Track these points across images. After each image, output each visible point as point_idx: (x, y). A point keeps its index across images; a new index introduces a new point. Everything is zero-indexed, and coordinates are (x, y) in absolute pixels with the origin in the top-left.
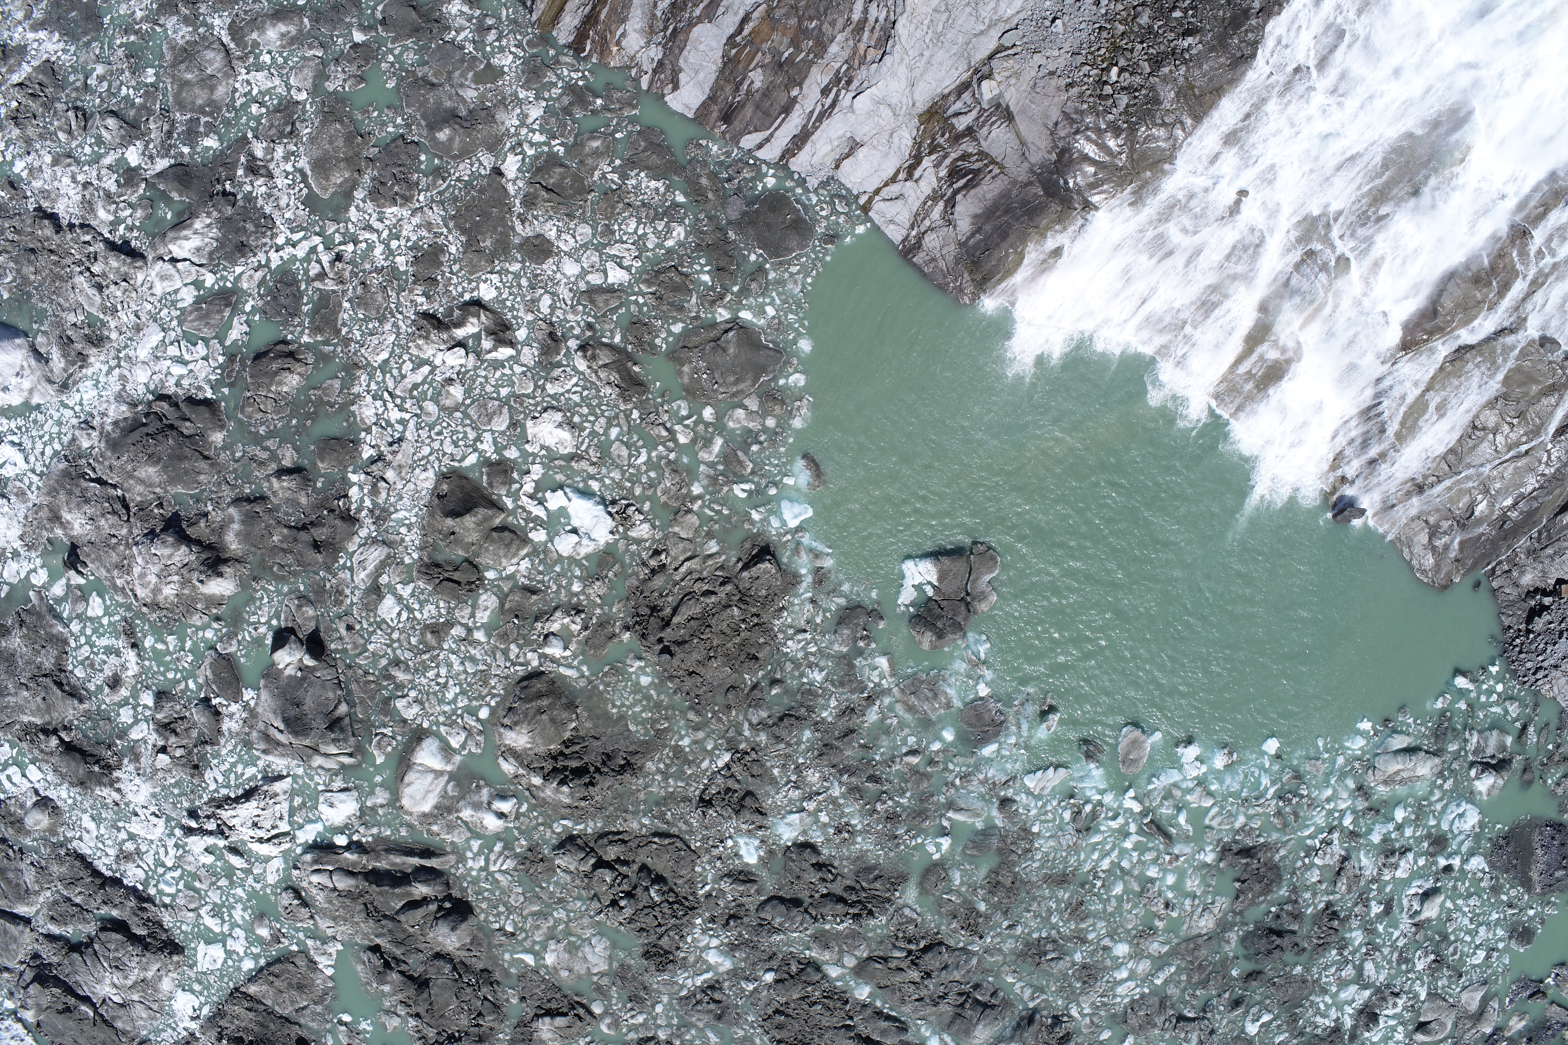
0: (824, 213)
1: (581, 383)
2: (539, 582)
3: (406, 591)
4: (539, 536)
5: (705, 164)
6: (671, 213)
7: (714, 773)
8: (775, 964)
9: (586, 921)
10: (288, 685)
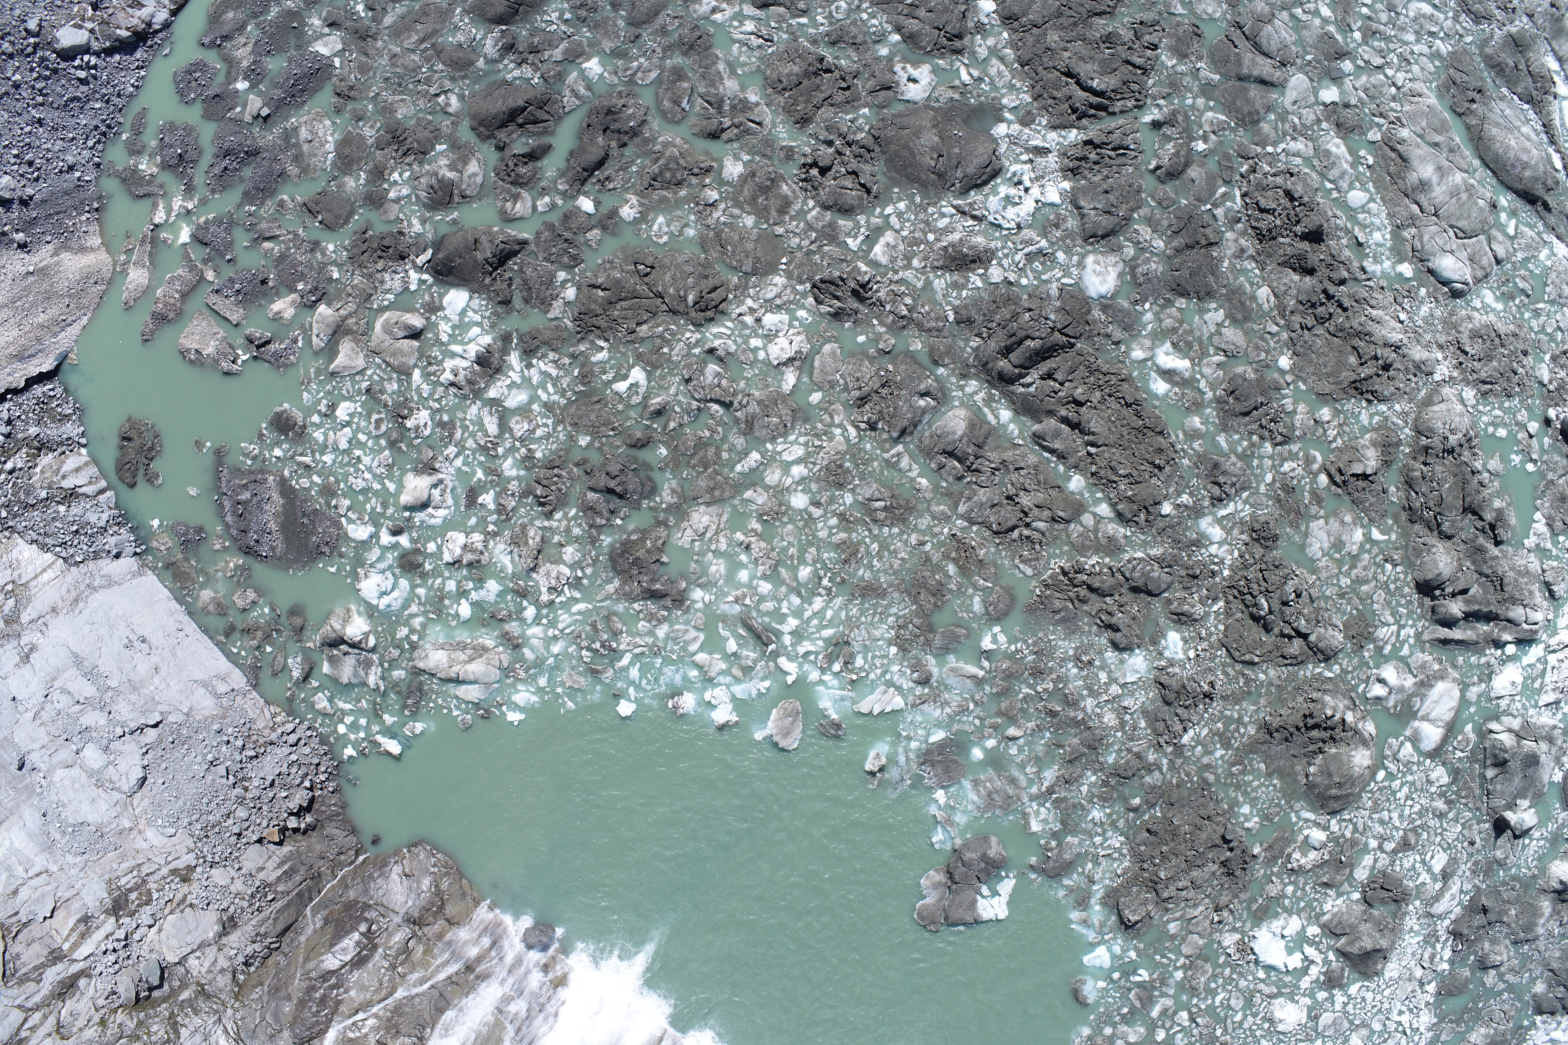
3: (1425, 877)
4: (1313, 930)
8: (1160, 523)
9: (1323, 575)
10: (1528, 791)
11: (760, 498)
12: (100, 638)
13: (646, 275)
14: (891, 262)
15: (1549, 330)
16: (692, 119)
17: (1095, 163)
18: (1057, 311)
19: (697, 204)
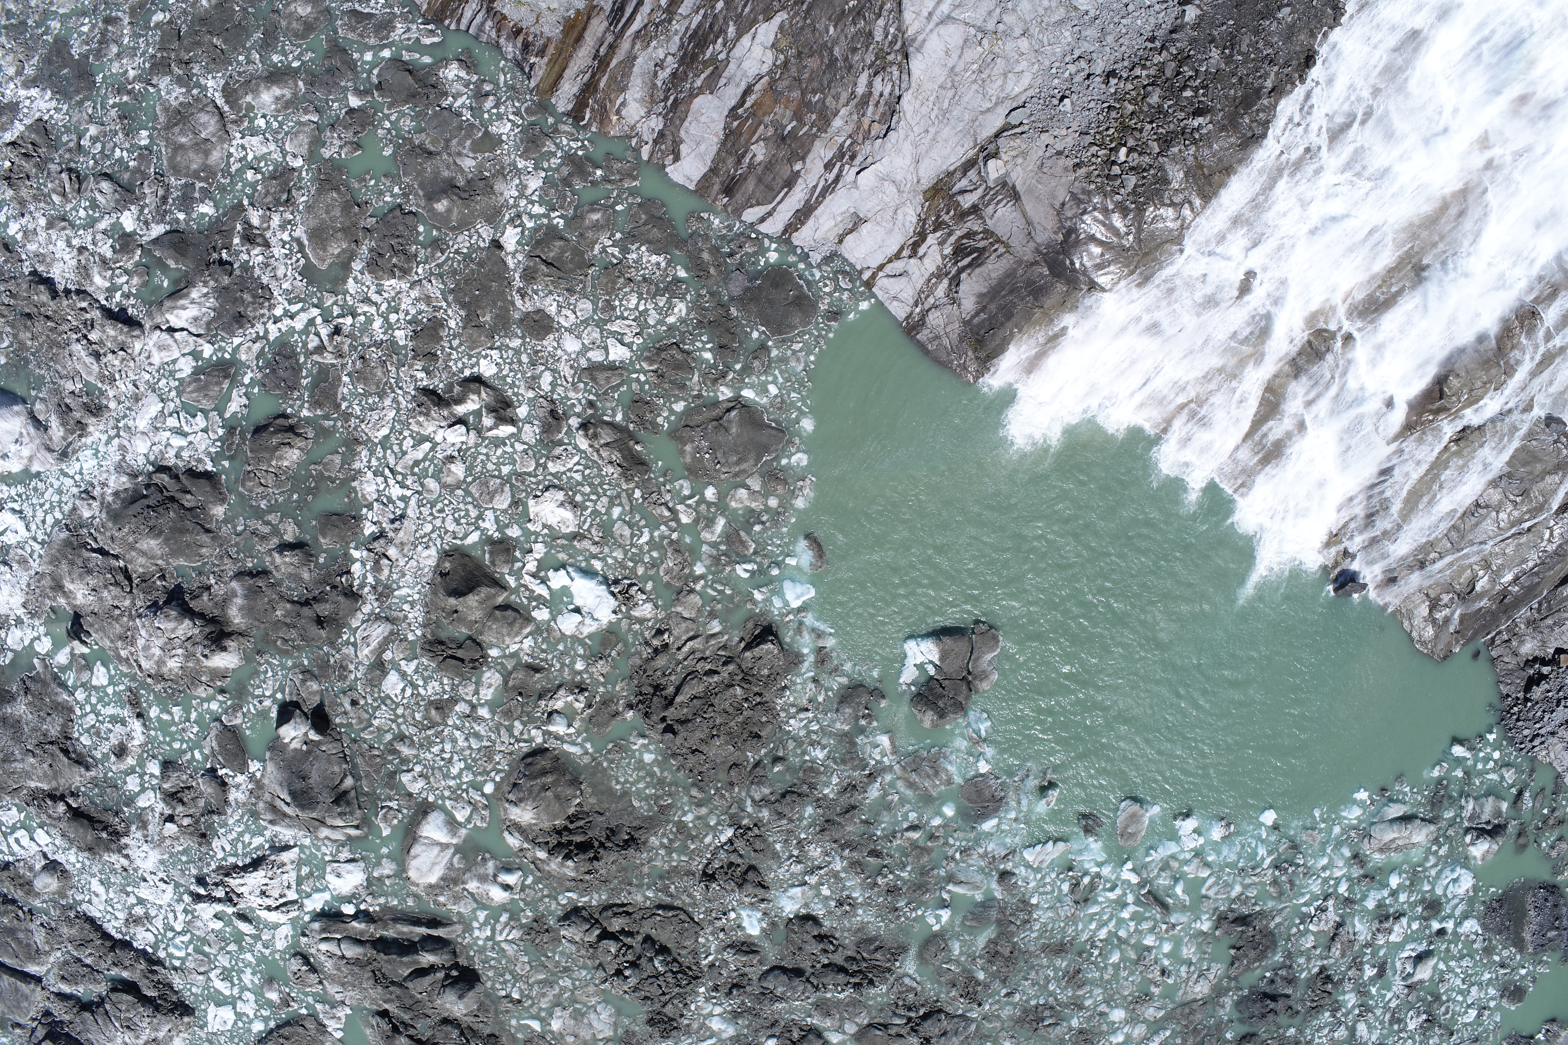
0: (827, 290)
1: (583, 462)
2: (542, 660)
3: (409, 668)
4: (542, 615)
5: (706, 238)
6: (673, 288)
7: (717, 848)
8: (777, 1030)
9: (591, 989)
10: (294, 758)
11: (1151, 1012)
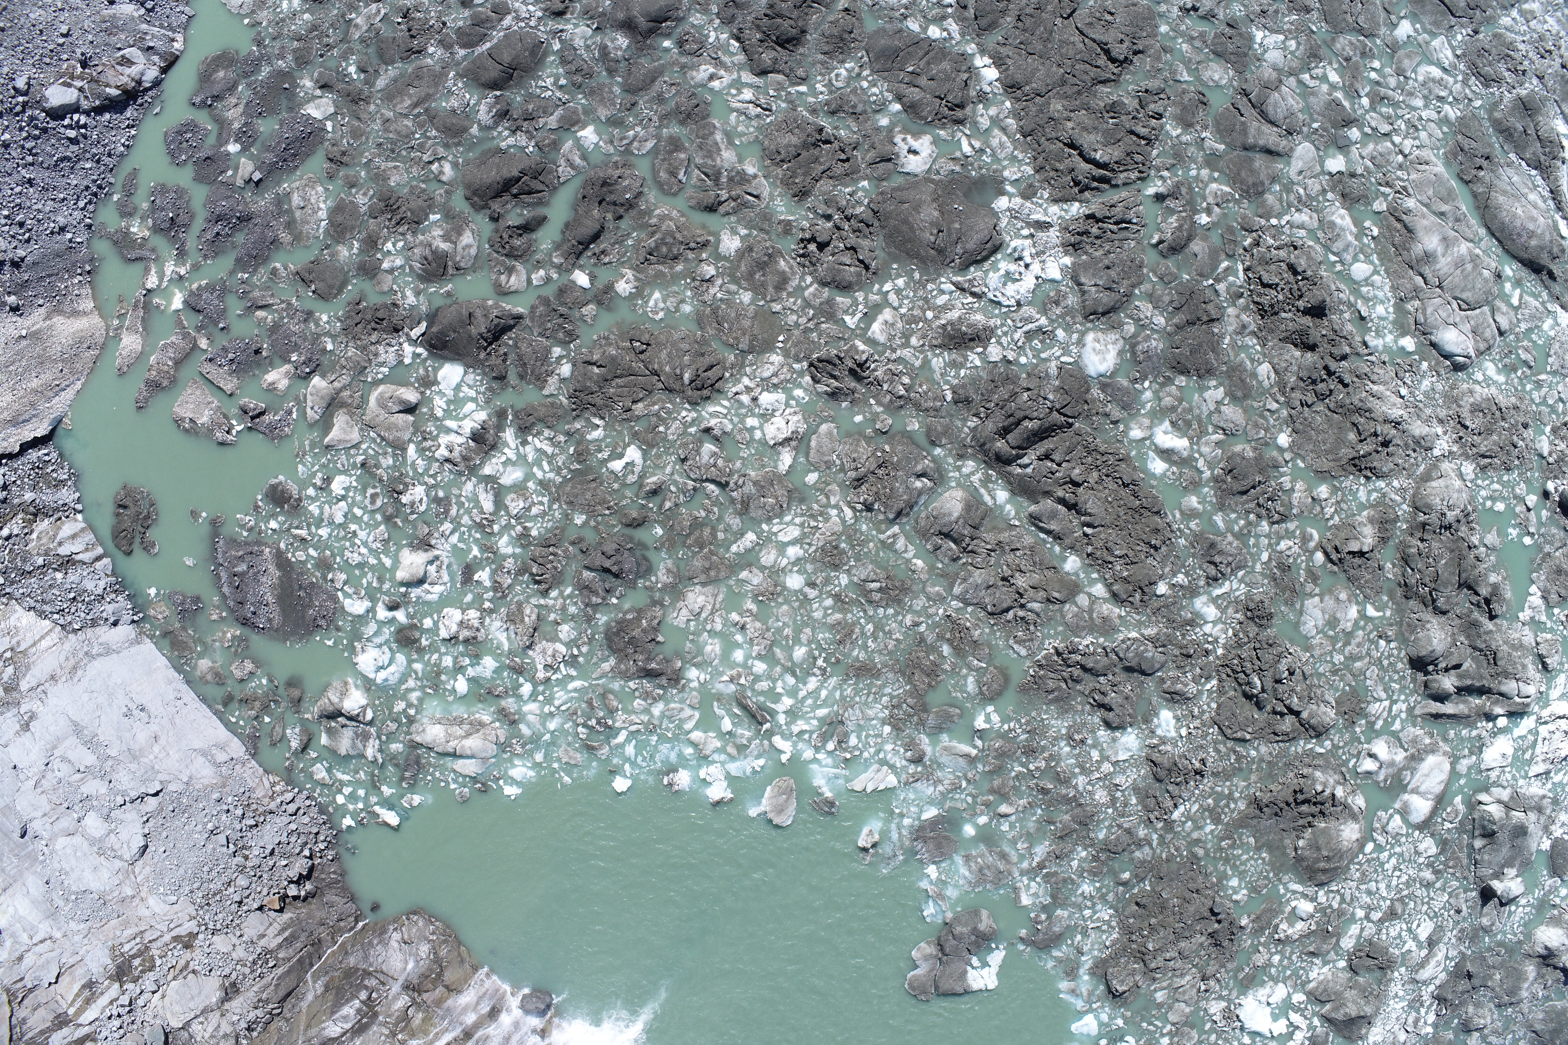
8: (1155, 603)
10: (1515, 861)
12: (99, 707)
13: (642, 352)
14: (889, 340)
15: (1550, 402)
16: (689, 192)
17: (1097, 237)
18: (1056, 390)
19: (694, 279)
